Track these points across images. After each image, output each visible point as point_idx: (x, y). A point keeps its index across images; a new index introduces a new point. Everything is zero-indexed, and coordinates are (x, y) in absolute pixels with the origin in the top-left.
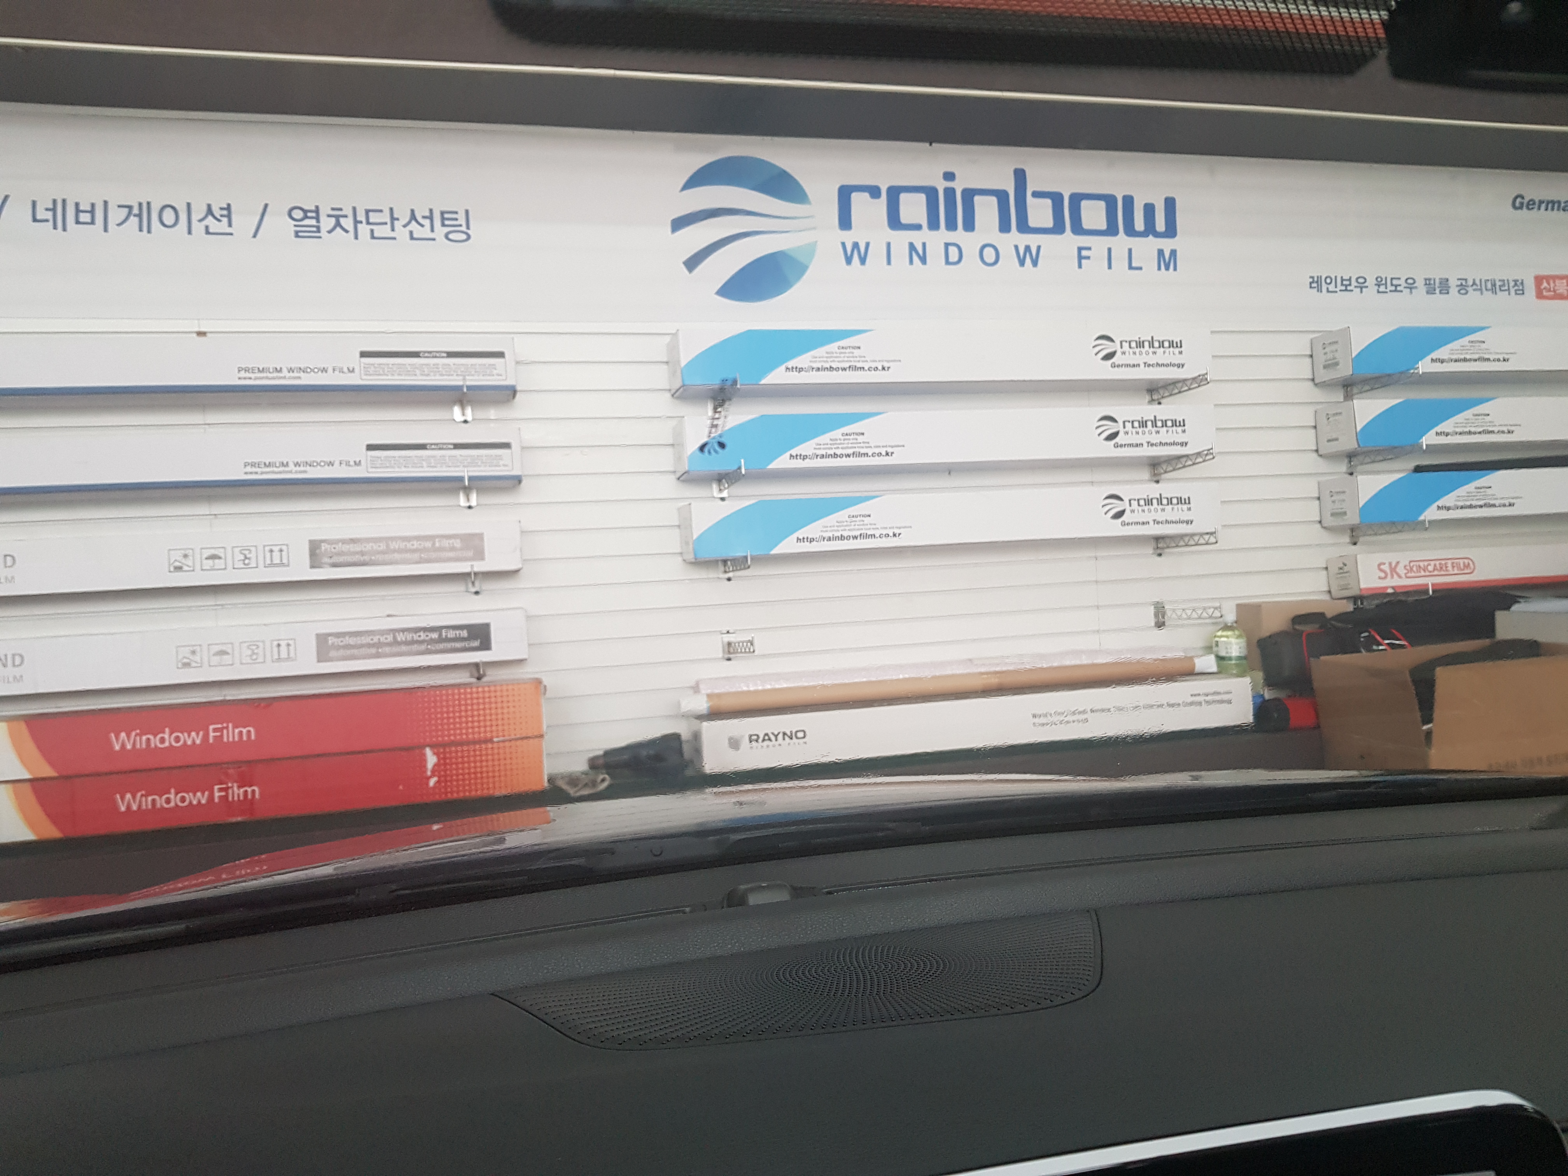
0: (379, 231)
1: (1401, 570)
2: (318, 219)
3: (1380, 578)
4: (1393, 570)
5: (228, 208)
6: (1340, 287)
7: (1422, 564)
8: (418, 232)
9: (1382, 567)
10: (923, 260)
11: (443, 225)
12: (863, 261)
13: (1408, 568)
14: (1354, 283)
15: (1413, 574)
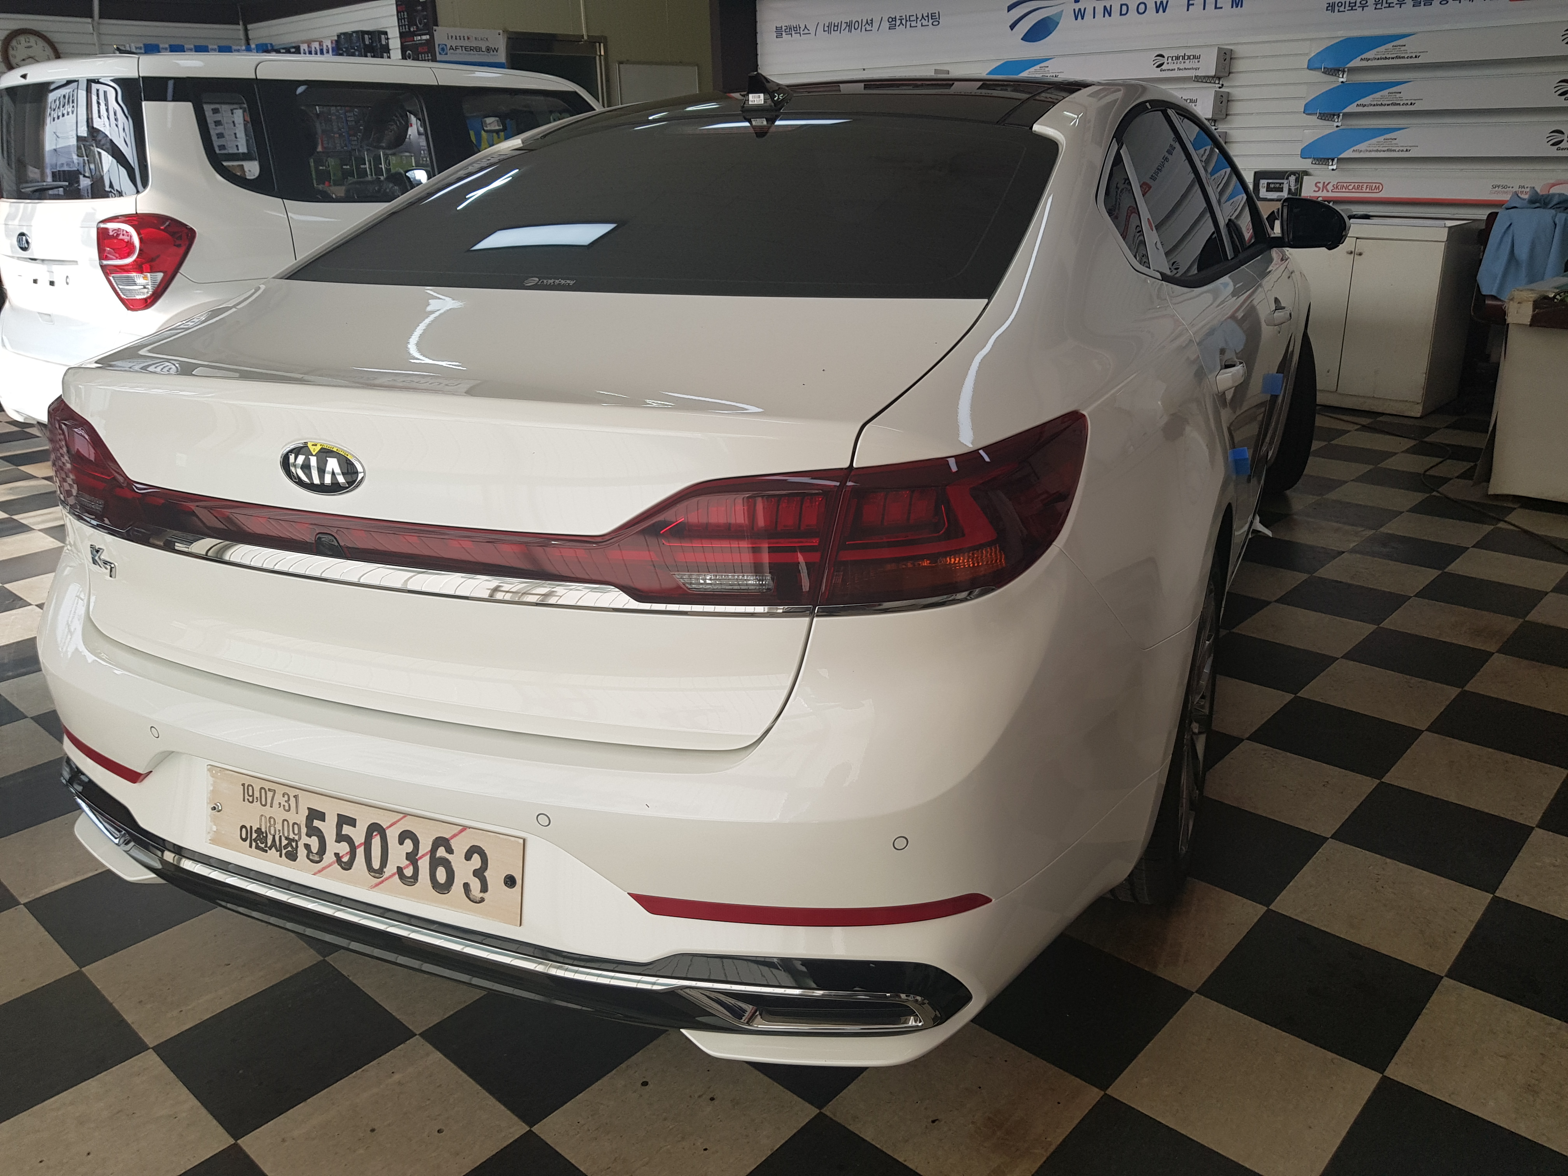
0: (913, 24)
1: (1330, 187)
2: (895, 21)
3: (1314, 191)
4: (1325, 186)
5: (872, 20)
6: (1347, 8)
7: (1345, 185)
8: (925, 23)
9: (1318, 184)
10: (1110, 15)
11: (932, 19)
12: (1082, 19)
13: (1335, 186)
14: (1358, 4)
15: (1337, 190)
